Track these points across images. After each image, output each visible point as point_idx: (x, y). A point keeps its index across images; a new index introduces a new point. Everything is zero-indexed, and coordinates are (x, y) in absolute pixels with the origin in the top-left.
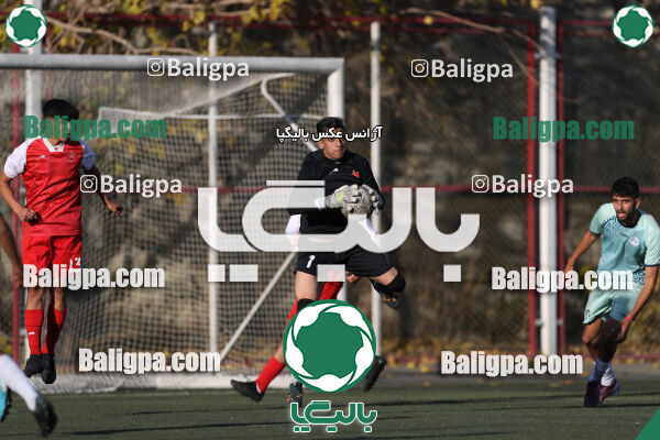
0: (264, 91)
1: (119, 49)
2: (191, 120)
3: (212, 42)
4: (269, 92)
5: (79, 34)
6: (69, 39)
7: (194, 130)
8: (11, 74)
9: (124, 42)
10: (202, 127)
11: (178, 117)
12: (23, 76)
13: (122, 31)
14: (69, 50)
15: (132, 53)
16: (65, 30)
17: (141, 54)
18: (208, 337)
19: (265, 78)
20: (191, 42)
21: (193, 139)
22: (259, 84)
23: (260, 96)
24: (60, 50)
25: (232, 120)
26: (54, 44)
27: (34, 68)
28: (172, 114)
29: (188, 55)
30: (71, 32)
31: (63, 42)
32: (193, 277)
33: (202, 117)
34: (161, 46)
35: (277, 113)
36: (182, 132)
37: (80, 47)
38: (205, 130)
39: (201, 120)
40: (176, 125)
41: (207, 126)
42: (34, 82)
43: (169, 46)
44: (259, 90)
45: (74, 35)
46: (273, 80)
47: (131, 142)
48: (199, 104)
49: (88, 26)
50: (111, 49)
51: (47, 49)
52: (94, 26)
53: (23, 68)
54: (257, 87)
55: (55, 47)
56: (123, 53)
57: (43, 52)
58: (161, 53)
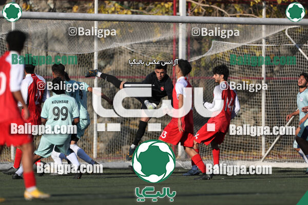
0: (287, 34)
1: (222, 14)
2: (254, 47)
3: (264, 11)
4: (289, 34)
5: (203, 7)
6: (198, 9)
7: (255, 51)
8: (172, 25)
9: (223, 11)
10: (259, 49)
11: (248, 45)
12: (178, 26)
13: (223, 5)
14: (198, 14)
15: (227, 16)
16: (197, 5)
17: (231, 16)
18: (261, 145)
19: (287, 28)
20: (254, 11)
21: (255, 55)
22: (285, 30)
23: (285, 36)
24: (195, 14)
25: (272, 46)
26: (191, 12)
27: (183, 22)
28: (245, 44)
29: (253, 17)
30: (199, 6)
31: (196, 11)
32: (254, 117)
33: (258, 45)
34: (240, 12)
35: (293, 43)
36: (250, 52)
37: (203, 13)
38: (260, 51)
39: (258, 47)
40: (247, 49)
41: (261, 49)
42: (183, 29)
43: (244, 13)
44: (285, 33)
45: (201, 8)
46: (291, 29)
47: (227, 56)
48: (258, 39)
49: (207, 4)
50: (218, 14)
51: (189, 14)
52: (210, 3)
53: (178, 22)
54: (283, 32)
55: (192, 13)
56: (223, 16)
57: (187, 15)
58: (241, 16)
